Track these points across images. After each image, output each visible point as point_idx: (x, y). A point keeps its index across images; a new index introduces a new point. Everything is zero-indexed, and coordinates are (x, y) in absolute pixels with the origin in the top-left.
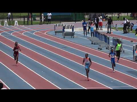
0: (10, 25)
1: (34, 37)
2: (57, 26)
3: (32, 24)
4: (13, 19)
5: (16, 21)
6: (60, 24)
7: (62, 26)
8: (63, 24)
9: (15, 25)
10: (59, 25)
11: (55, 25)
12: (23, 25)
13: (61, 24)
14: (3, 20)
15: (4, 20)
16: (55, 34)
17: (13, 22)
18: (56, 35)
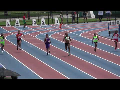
0: (49, 24)
1: (81, 39)
2: (111, 24)
3: (78, 22)
4: (53, 16)
5: (57, 19)
6: (114, 21)
7: (118, 24)
8: (119, 21)
9: (55, 24)
10: (113, 23)
11: (108, 23)
12: (65, 23)
13: (117, 21)
14: (39, 17)
15: (41, 17)
16: (108, 35)
17: (53, 20)
18: (110, 36)
